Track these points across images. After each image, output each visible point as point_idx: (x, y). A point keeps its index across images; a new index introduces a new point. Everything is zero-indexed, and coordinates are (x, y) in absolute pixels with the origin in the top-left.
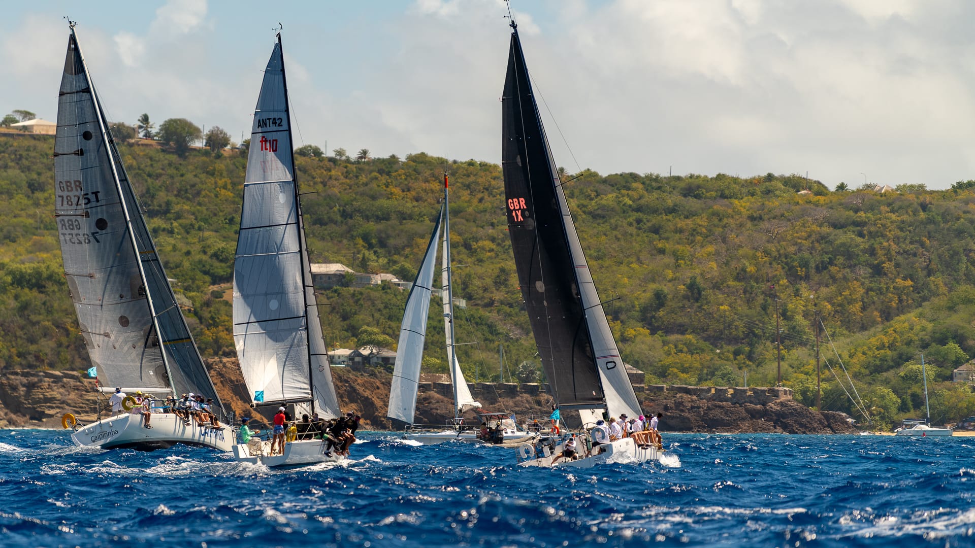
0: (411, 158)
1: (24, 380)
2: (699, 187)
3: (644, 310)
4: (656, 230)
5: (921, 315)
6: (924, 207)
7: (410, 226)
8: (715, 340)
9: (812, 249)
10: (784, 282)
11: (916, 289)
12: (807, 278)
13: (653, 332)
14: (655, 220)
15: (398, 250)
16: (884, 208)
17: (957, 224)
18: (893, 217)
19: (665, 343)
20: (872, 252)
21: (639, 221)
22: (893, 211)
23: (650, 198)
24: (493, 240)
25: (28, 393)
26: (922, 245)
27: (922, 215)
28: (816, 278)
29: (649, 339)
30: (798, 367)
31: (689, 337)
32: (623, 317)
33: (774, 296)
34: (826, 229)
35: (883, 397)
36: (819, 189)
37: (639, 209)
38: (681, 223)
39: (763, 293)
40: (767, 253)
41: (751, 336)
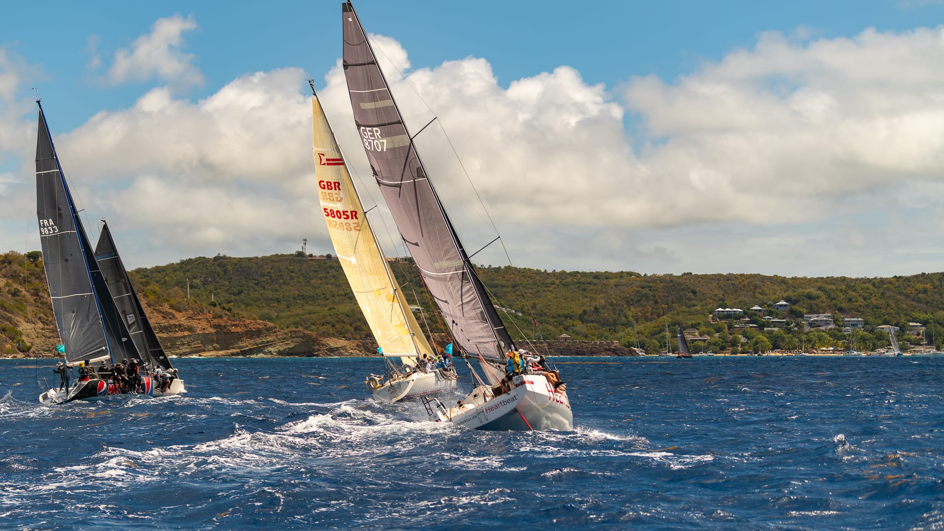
0: (505, 267)
1: (370, 341)
2: (599, 275)
3: (580, 316)
4: (584, 290)
5: (668, 317)
6: (671, 281)
7: (505, 289)
8: (603, 325)
9: (635, 295)
10: (625, 306)
11: (668, 308)
12: (633, 305)
13: (583, 322)
14: (583, 286)
15: (501, 297)
16: (658, 282)
17: (682, 287)
18: (661, 285)
19: (587, 326)
20: (654, 296)
21: (579, 287)
22: (661, 283)
23: (582, 280)
24: (531, 294)
25: (372, 346)
26: (671, 293)
27: (671, 284)
28: (636, 304)
29: (581, 325)
30: (628, 334)
31: (594, 324)
32: (573, 318)
33: (622, 311)
34: (639, 289)
35: (654, 344)
36: (638, 275)
37: (579, 283)
38: (592, 287)
39: (619, 310)
40: (620, 297)
41: (615, 324)
